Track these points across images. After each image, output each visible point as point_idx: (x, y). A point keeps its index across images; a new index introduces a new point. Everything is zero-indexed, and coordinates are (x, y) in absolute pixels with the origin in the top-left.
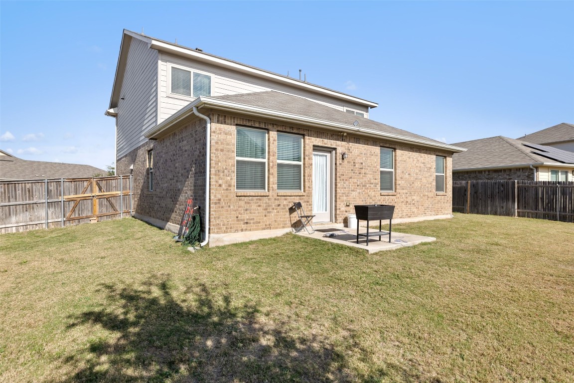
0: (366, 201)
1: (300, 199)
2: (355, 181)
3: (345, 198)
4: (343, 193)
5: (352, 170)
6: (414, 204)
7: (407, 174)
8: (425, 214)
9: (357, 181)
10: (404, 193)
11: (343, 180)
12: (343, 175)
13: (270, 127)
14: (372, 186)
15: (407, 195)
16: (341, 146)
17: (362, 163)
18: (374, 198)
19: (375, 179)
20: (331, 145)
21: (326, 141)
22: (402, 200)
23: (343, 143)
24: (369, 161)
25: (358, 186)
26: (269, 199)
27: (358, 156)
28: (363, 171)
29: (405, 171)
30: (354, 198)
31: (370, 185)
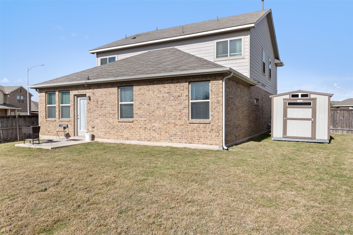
0: (106, 125)
1: (68, 123)
2: (98, 112)
3: (91, 123)
4: (90, 120)
5: (96, 106)
6: (154, 130)
7: (146, 105)
8: (171, 140)
9: (100, 112)
10: (142, 121)
11: (90, 112)
12: (90, 109)
13: (56, 90)
14: (111, 115)
15: (146, 122)
16: (88, 92)
17: (103, 101)
18: (112, 124)
19: (113, 111)
20: (83, 93)
21: (80, 91)
22: (140, 126)
23: (90, 90)
24: (108, 99)
25: (100, 115)
26: (56, 122)
27: (100, 96)
28: (104, 106)
29: (143, 103)
30: (97, 123)
31: (109, 115)
